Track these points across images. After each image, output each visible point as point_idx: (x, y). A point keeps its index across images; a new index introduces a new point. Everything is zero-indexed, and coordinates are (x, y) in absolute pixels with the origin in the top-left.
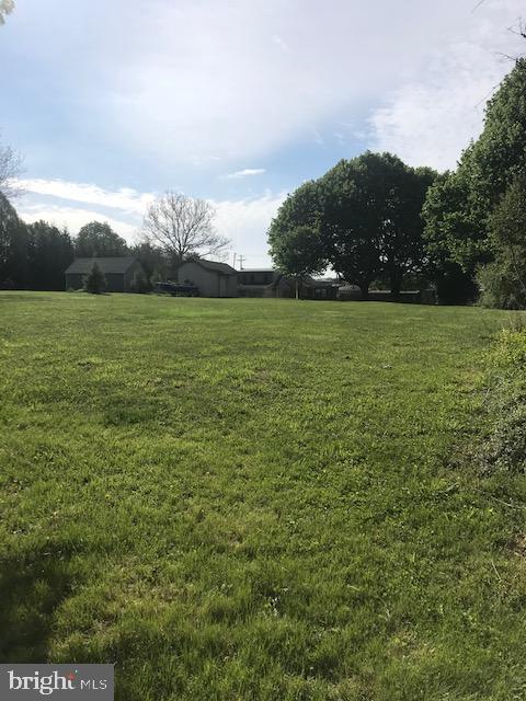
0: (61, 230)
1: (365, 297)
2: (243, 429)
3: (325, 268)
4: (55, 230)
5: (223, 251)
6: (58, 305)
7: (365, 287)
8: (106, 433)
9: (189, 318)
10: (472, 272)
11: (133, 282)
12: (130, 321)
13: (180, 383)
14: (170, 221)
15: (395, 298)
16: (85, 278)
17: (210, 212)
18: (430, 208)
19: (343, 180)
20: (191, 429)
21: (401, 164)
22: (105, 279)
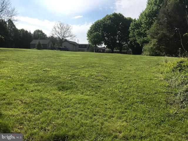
0: (29, 31)
1: (113, 52)
2: (101, 92)
3: (102, 44)
4: (27, 31)
5: (74, 38)
6: (30, 53)
8: (60, 93)
9: (69, 57)
10: (142, 46)
11: (50, 46)
12: (52, 57)
13: (77, 77)
14: (59, 30)
15: (120, 52)
16: (36, 45)
17: (71, 28)
18: (131, 28)
19: (108, 20)
20: (85, 92)
21: (123, 16)
22: (42, 46)
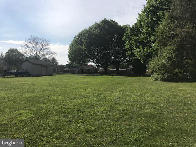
7: (106, 68)
